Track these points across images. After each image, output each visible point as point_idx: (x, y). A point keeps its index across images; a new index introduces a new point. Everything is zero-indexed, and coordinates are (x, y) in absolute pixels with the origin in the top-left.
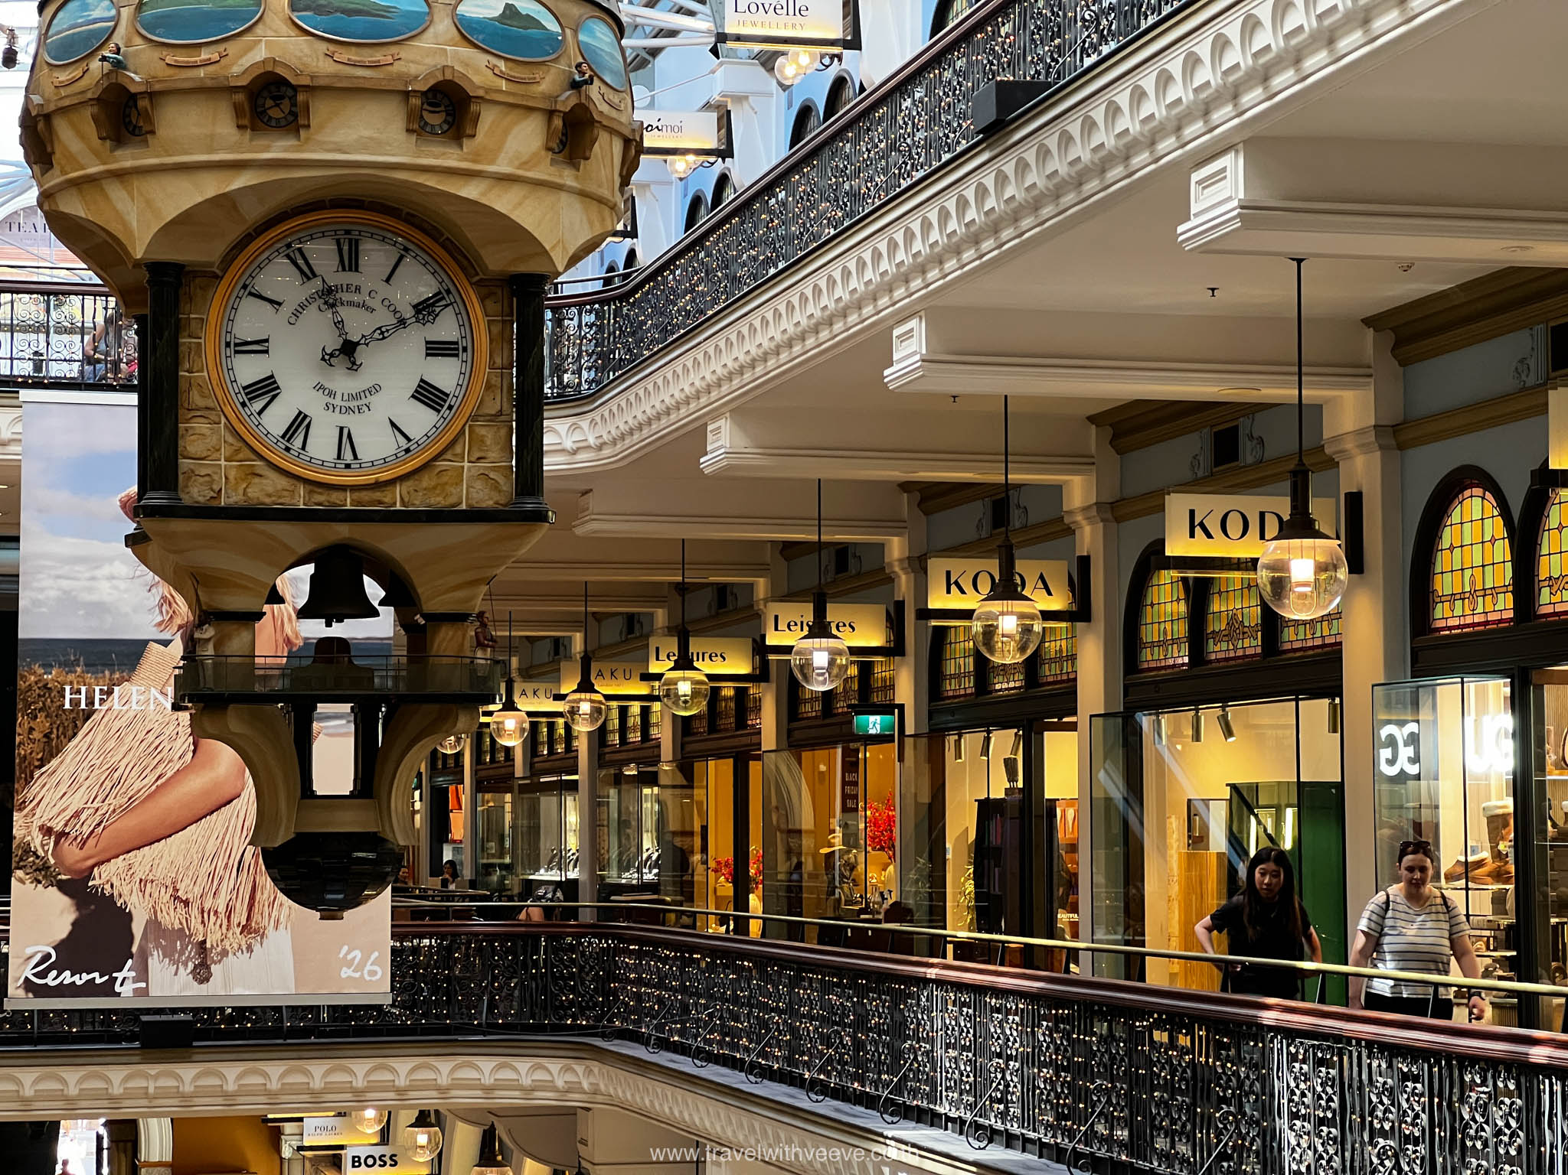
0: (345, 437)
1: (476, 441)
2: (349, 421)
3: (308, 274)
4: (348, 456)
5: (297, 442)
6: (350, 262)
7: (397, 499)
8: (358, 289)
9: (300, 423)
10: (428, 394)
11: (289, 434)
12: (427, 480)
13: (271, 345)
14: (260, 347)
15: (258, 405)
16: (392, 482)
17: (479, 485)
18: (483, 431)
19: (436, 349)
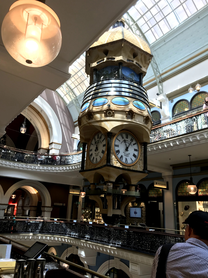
0: (126, 159)
1: (139, 162)
2: (127, 157)
3: (123, 138)
4: (126, 162)
5: (121, 159)
6: (127, 138)
7: (131, 168)
8: (128, 141)
9: (122, 156)
10: (134, 155)
11: (120, 158)
12: (134, 166)
13: (119, 146)
14: (118, 146)
15: (117, 153)
16: (131, 166)
17: (140, 168)
18: (140, 161)
19: (135, 150)
